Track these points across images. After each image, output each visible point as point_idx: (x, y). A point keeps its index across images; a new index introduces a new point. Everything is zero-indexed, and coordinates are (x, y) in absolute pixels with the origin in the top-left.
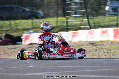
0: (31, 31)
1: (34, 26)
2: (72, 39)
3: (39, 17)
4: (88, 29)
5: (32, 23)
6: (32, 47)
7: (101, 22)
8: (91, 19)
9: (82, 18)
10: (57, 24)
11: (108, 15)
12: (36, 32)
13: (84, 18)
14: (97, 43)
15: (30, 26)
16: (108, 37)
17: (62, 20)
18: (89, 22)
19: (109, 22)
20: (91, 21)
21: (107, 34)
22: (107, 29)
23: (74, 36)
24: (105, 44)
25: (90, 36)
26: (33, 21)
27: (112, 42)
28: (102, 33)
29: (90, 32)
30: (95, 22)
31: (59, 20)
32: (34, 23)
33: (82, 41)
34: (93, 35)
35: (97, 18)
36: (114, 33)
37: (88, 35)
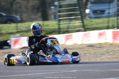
2: (66, 42)
21: (105, 36)
22: (105, 31)
23: (67, 39)
25: (85, 39)
27: (111, 45)
28: (99, 35)
29: (85, 35)
33: (77, 44)
34: (89, 37)
36: (113, 35)
37: (84, 37)
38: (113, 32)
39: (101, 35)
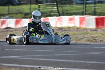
0: (8, 17)
1: (10, 12)
3: (15, 4)
4: (57, 16)
5: (9, 9)
6: (8, 31)
7: (68, 10)
8: (60, 7)
9: (52, 6)
10: (30, 11)
11: (75, 3)
12: (11, 17)
13: (54, 6)
14: (64, 28)
15: (6, 12)
16: (74, 24)
17: (35, 7)
18: (58, 10)
19: (76, 10)
20: (60, 9)
21: (74, 21)
22: (74, 17)
24: (72, 29)
25: (59, 23)
26: (9, 7)
27: (78, 28)
28: (69, 20)
29: (59, 19)
30: (64, 10)
31: (31, 8)
32: (10, 10)
33: (52, 27)
34: (62, 21)
35: (66, 6)
36: (80, 20)
37: (57, 21)
38: (80, 18)
39: (71, 19)
